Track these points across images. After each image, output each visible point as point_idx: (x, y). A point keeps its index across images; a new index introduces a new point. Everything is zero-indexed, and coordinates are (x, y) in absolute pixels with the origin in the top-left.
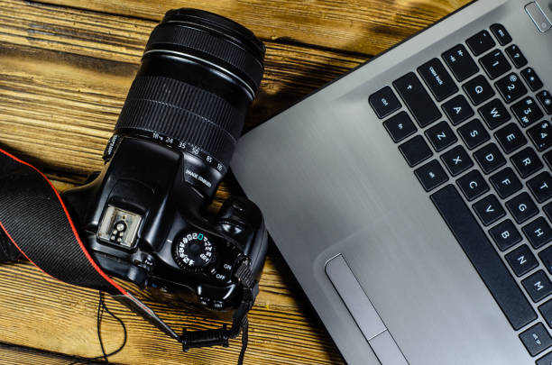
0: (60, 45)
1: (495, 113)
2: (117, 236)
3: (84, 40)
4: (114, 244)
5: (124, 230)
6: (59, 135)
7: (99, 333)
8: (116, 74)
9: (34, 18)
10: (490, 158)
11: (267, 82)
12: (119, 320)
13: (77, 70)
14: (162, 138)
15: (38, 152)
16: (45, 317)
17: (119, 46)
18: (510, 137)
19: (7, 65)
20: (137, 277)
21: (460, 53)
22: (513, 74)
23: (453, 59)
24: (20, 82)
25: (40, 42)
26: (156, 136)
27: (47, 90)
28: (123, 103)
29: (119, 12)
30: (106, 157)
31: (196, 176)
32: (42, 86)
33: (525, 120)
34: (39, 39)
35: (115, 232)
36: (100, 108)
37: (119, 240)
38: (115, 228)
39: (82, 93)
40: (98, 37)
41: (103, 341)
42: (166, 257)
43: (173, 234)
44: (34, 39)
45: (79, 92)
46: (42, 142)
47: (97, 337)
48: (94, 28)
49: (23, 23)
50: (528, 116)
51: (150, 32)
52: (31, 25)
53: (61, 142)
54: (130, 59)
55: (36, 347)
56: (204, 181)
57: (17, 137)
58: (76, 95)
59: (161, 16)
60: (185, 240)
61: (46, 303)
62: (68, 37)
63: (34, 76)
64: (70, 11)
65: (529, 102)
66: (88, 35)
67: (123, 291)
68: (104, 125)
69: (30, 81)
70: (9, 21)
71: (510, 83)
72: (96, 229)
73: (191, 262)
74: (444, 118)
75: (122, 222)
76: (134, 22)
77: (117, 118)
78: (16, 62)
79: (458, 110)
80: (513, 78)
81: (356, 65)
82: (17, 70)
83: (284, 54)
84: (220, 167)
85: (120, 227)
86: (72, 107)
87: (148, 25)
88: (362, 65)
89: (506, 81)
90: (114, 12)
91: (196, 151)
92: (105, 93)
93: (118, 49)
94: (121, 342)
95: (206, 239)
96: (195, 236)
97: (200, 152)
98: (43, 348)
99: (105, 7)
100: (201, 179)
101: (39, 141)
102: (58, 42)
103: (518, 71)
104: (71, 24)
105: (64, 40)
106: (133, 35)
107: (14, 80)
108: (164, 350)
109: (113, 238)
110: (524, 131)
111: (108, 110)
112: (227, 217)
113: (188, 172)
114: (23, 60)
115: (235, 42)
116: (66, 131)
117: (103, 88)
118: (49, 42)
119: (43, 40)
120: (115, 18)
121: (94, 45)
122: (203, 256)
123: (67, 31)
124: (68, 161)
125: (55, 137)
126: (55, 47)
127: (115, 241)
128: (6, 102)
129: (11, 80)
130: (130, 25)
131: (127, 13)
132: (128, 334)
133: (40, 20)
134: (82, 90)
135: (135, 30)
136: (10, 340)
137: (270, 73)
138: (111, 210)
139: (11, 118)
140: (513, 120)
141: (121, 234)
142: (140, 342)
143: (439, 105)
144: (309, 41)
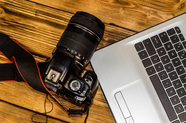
0: (44, 18)
1: (173, 54)
2: (52, 78)
3: (51, 17)
4: (51, 81)
5: (54, 77)
6: (41, 45)
7: (45, 106)
8: (60, 28)
9: (38, 9)
10: (169, 68)
11: (105, 36)
12: (51, 103)
13: (48, 26)
14: (70, 50)
15: (34, 49)
16: (29, 99)
17: (62, 20)
18: (176, 62)
19: (28, 22)
20: (57, 91)
21: (165, 34)
22: (180, 43)
23: (162, 36)
24: (31, 27)
25: (38, 16)
26: (68, 49)
27: (38, 31)
28: (60, 37)
29: (63, 10)
30: (53, 54)
31: (79, 63)
32: (37, 29)
33: (182, 57)
34: (38, 15)
35: (52, 77)
36: (54, 38)
37: (53, 80)
38: (52, 76)
39: (49, 33)
40: (56, 17)
41: (46, 109)
42: (66, 87)
43: (69, 80)
44: (37, 15)
45: (48, 33)
46: (35, 46)
47: (44, 107)
48: (55, 14)
49: (34, 10)
50: (183, 56)
51: (71, 17)
52: (36, 11)
53: (41, 47)
54: (65, 24)
55: (26, 108)
56: (81, 65)
57: (28, 44)
58: (47, 33)
59: (75, 13)
60: (73, 82)
61: (30, 95)
62: (47, 15)
63: (36, 26)
64: (49, 8)
65: (184, 52)
66: (53, 16)
67: (52, 95)
68: (54, 43)
69: (34, 28)
70: (30, 9)
71: (179, 46)
72: (46, 75)
73: (74, 89)
74: (157, 54)
75: (54, 74)
76: (67, 13)
77: (58, 42)
78: (31, 21)
79: (162, 52)
80: (180, 44)
81: (132, 34)
82: (30, 24)
83: (111, 28)
84: (87, 61)
85: (54, 76)
86: (45, 37)
87: (71, 14)
88: (134, 34)
89: (178, 45)
90: (62, 9)
91: (79, 55)
92: (56, 34)
93: (61, 21)
94: (51, 110)
95: (79, 82)
96: (76, 81)
97: (81, 56)
98: (28, 108)
99: (59, 8)
100: (80, 64)
101: (34, 46)
102: (44, 17)
103: (181, 42)
104: (48, 12)
105: (46, 16)
106: (66, 17)
107: (29, 27)
108: (64, 114)
109: (51, 79)
110: (181, 60)
111: (56, 39)
112: (86, 76)
113: (77, 61)
114: (33, 21)
115: (96, 24)
116: (43, 44)
117: (56, 32)
118: (41, 17)
119: (39, 16)
120: (61, 12)
121: (54, 19)
122: (77, 87)
123: (47, 14)
124: (42, 53)
125: (39, 45)
126: (43, 18)
127: (52, 80)
128: (26, 33)
129: (28, 26)
130: (66, 14)
131: (66, 10)
132: (53, 107)
133: (39, 9)
134: (49, 32)
135: (67, 16)
136: (18, 105)
137: (106, 33)
138: (51, 70)
139: (27, 38)
140: (178, 57)
141: (54, 78)
142: (57, 110)
143: (156, 49)
144: (119, 25)
